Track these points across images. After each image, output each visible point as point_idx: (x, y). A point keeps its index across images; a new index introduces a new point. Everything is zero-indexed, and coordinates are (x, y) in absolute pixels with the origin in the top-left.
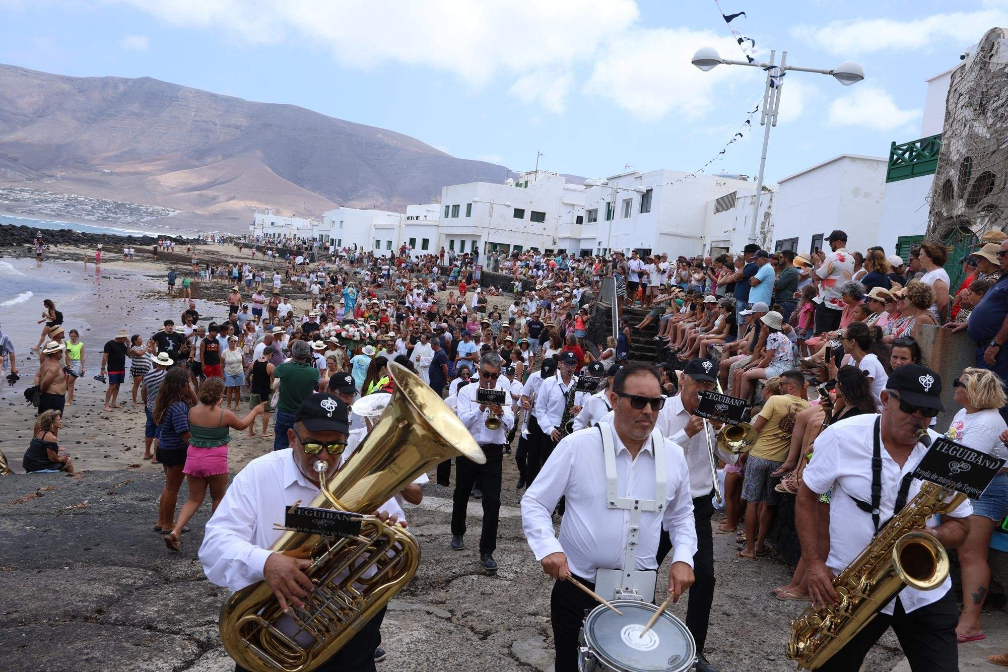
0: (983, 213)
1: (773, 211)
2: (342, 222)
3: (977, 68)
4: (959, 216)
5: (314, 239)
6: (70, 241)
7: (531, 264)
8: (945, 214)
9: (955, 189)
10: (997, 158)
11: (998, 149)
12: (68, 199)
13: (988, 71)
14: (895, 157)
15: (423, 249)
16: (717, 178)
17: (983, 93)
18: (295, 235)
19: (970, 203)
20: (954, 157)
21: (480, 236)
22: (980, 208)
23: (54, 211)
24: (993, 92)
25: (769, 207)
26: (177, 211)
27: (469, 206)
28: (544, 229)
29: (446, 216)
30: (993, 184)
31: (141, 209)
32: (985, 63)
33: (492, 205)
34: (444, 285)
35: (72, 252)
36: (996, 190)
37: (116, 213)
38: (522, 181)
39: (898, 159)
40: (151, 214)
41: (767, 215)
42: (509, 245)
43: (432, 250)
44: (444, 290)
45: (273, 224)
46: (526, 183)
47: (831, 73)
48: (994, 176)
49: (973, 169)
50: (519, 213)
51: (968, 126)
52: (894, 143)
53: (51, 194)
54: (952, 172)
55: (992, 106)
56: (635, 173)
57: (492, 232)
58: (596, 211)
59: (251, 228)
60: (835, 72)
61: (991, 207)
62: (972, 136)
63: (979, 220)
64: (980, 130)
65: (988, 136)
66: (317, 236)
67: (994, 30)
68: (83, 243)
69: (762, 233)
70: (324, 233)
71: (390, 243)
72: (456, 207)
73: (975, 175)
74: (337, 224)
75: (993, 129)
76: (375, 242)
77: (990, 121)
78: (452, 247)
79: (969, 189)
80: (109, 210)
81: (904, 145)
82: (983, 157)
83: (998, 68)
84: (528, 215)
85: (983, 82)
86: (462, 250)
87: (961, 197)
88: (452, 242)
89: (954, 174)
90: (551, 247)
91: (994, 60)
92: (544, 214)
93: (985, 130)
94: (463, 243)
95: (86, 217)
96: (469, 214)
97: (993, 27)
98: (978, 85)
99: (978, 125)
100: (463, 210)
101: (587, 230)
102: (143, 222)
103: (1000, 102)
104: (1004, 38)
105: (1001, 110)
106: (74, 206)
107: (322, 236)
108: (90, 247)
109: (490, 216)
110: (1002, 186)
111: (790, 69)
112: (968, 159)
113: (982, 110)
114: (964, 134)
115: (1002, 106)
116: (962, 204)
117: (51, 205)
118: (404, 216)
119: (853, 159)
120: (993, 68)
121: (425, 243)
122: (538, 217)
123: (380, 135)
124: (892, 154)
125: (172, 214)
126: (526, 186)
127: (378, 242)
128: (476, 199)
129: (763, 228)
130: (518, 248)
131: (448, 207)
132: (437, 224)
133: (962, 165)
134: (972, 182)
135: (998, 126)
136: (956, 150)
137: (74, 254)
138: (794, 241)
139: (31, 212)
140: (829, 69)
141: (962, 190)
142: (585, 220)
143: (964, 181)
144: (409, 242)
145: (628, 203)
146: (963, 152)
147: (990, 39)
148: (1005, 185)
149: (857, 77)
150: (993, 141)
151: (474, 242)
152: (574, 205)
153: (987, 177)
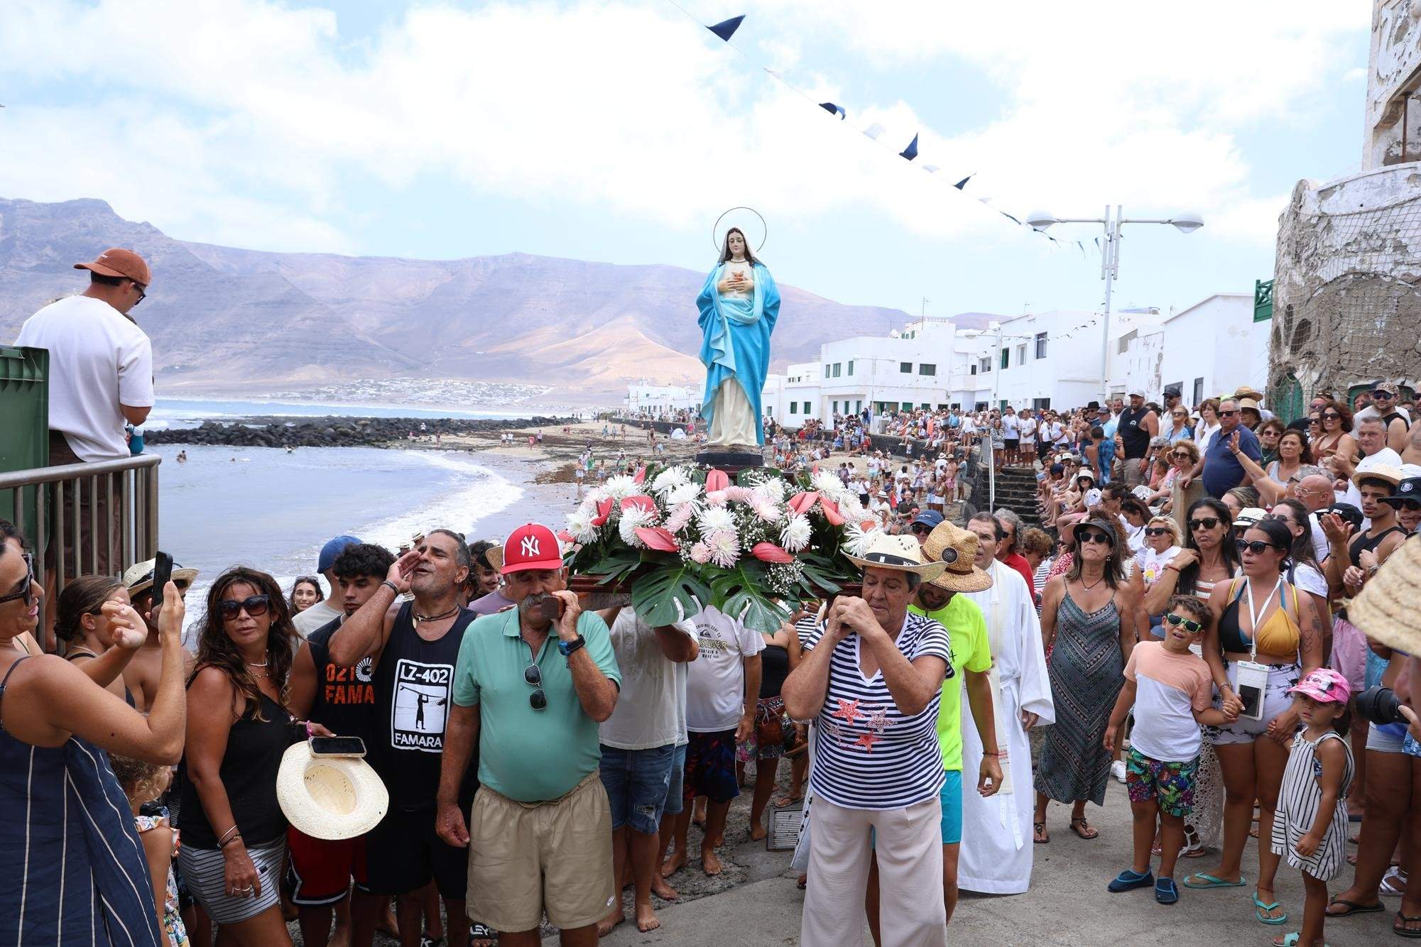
0: (1304, 359)
1: (1164, 352)
3: (1292, 217)
4: (1287, 363)
5: (691, 409)
6: (451, 431)
7: (920, 423)
8: (1277, 361)
9: (1282, 336)
10: (1312, 305)
11: (1311, 297)
12: (445, 385)
13: (1299, 222)
14: (1261, 295)
15: (805, 413)
16: (1121, 314)
17: (1297, 242)
18: (671, 406)
19: (1294, 350)
20: (1281, 305)
21: (864, 395)
22: (1302, 355)
23: (432, 399)
24: (1305, 241)
25: (1162, 348)
26: (551, 389)
27: (851, 363)
28: (936, 382)
29: (828, 376)
30: (1310, 330)
31: (515, 390)
32: (1297, 214)
33: (874, 362)
34: (827, 452)
35: (452, 441)
36: (1312, 337)
37: (491, 396)
38: (908, 332)
39: (1263, 298)
40: (524, 394)
41: (1160, 356)
42: (897, 403)
43: (814, 415)
44: (826, 457)
45: (648, 395)
46: (913, 333)
47: (1169, 222)
48: (1310, 323)
49: (1294, 317)
50: (906, 367)
51: (1289, 274)
52: (1258, 282)
53: (429, 382)
54: (1278, 319)
55: (1304, 256)
56: (1028, 316)
57: (877, 390)
58: (990, 359)
59: (626, 401)
60: (1173, 221)
61: (1310, 354)
62: (1292, 284)
63: (1301, 367)
64: (1298, 279)
65: (1303, 284)
67: (1301, 182)
68: (461, 431)
69: (1157, 376)
72: (837, 366)
73: (1295, 323)
75: (1307, 277)
77: (1304, 270)
78: (835, 409)
79: (1292, 337)
80: (484, 393)
81: (1268, 283)
82: (1301, 305)
83: (1306, 219)
84: (916, 368)
85: (1297, 231)
86: (847, 411)
87: (1287, 344)
88: (835, 403)
89: (1281, 320)
90: (944, 402)
91: (1303, 211)
92: (935, 366)
93: (1301, 279)
94: (847, 404)
95: (462, 402)
96: (851, 372)
97: (1300, 179)
98: (1293, 234)
99: (1295, 273)
100: (844, 369)
101: (982, 381)
102: (517, 403)
103: (1309, 252)
104: (1309, 189)
105: (1311, 259)
106: (450, 392)
108: (468, 435)
109: (874, 373)
110: (1317, 333)
111: (1126, 222)
112: (1290, 307)
113: (1297, 256)
114: (1286, 283)
115: (1312, 255)
116: (1287, 350)
117: (429, 393)
118: (785, 378)
119: (1226, 297)
120: (1303, 218)
121: (807, 407)
122: (928, 369)
124: (1257, 293)
125: (545, 392)
126: (913, 337)
128: (856, 356)
129: (1157, 370)
130: (907, 405)
131: (828, 366)
132: (818, 385)
133: (1286, 313)
134: (1294, 330)
135: (1310, 274)
136: (1281, 297)
137: (455, 443)
138: (1180, 385)
139: (411, 401)
140: (1167, 219)
141: (1287, 336)
142: (978, 370)
143: (1288, 328)
144: (789, 406)
145: (1022, 349)
146: (1286, 299)
147: (1299, 189)
148: (1319, 331)
149: (1194, 224)
150: (1308, 290)
151: (859, 403)
152: (967, 354)
153: (1305, 324)
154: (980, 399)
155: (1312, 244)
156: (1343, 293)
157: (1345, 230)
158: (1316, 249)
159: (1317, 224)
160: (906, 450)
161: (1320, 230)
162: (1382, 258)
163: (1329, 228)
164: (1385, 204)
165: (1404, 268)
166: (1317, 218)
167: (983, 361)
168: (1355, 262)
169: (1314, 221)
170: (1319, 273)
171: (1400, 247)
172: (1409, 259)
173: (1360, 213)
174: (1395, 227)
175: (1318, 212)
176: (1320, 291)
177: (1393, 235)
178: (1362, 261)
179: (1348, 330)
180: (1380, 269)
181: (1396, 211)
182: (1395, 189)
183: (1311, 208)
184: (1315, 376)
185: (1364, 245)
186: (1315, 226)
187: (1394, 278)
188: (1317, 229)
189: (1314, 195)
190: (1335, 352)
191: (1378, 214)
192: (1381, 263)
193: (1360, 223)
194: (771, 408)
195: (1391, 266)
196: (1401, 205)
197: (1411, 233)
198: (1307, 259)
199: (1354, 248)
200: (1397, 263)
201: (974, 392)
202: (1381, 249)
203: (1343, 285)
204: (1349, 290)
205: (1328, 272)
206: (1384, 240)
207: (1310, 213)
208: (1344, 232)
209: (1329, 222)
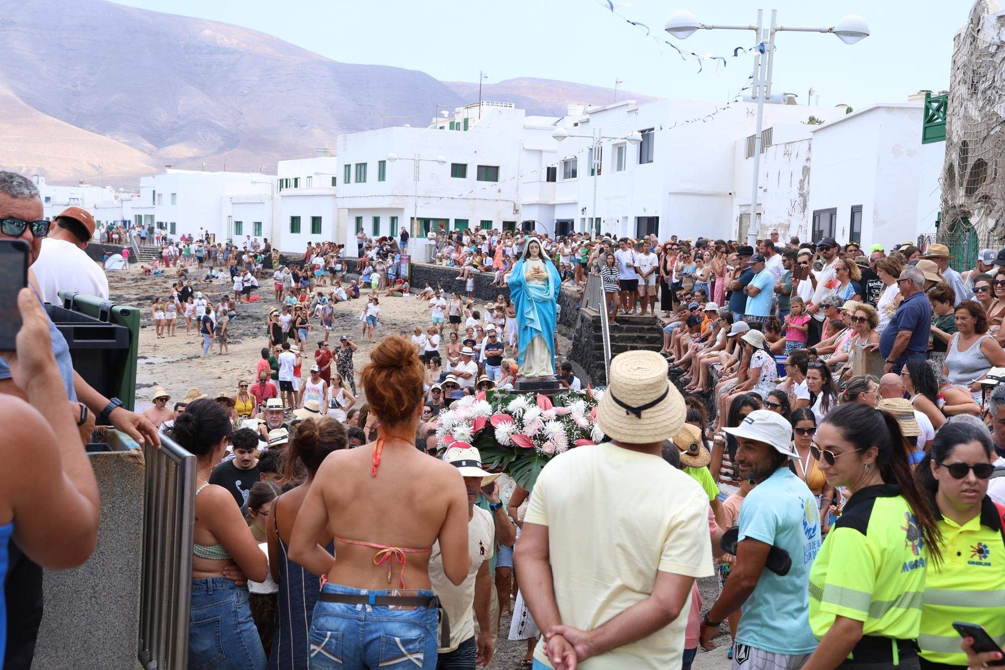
0: (979, 204)
1: (811, 166)
2: (174, 194)
3: (969, 40)
4: (961, 206)
5: (125, 222)
7: (485, 249)
8: (950, 203)
9: (957, 175)
10: (988, 144)
11: (988, 134)
13: (976, 48)
15: (314, 232)
17: (974, 71)
19: (970, 192)
20: (955, 138)
21: (402, 210)
22: (977, 200)
24: (982, 70)
27: (382, 164)
28: (499, 191)
29: (347, 181)
30: (986, 171)
32: (974, 39)
33: (417, 162)
34: (356, 290)
36: (988, 180)
38: (459, 119)
42: (448, 220)
43: (326, 236)
44: (355, 297)
46: (466, 121)
48: (986, 164)
49: (970, 155)
50: (459, 170)
51: (963, 106)
54: (954, 156)
55: (981, 87)
57: (420, 203)
58: (575, 160)
61: (985, 198)
62: (967, 118)
63: (976, 212)
64: (974, 113)
65: (980, 119)
66: (130, 217)
70: (143, 213)
71: (258, 225)
72: (362, 167)
73: (971, 162)
74: (166, 198)
75: (984, 112)
76: (233, 225)
77: (981, 103)
78: (359, 229)
79: (967, 177)
82: (976, 142)
83: (984, 46)
84: (472, 172)
85: (974, 58)
86: (376, 231)
87: (961, 185)
88: (359, 220)
89: (956, 158)
90: (510, 218)
91: (981, 35)
92: (497, 168)
93: (977, 113)
94: (376, 221)
96: (382, 176)
98: (970, 61)
99: (971, 106)
100: (372, 171)
101: (563, 191)
103: (987, 84)
104: (988, 12)
105: (989, 92)
107: (140, 217)
109: (417, 179)
110: (993, 176)
112: (965, 143)
113: (974, 87)
114: (961, 115)
115: (989, 88)
116: (962, 192)
118: (274, 180)
119: (889, 109)
120: (981, 45)
121: (317, 223)
122: (489, 173)
123: (207, 32)
126: (466, 128)
127: (239, 224)
128: (393, 155)
129: (802, 189)
130: (462, 223)
131: (348, 167)
132: (332, 193)
133: (961, 149)
134: (969, 170)
135: (987, 109)
136: (956, 130)
138: (833, 210)
141: (962, 176)
142: (559, 174)
143: (963, 168)
144: (289, 222)
145: (620, 150)
146: (961, 133)
147: (977, 11)
148: (996, 174)
149: (861, 34)
150: (984, 126)
151: (393, 220)
152: (541, 151)
153: (980, 165)
154: (563, 215)
155: (990, 76)
158: (994, 81)
159: (996, 53)
160: (465, 286)
161: (998, 61)
166: (995, 47)
167: (566, 163)
169: (993, 49)
170: (996, 109)
175: (996, 40)
176: (998, 129)
183: (989, 34)
184: (991, 223)
186: (993, 56)
188: (995, 59)
189: (993, 20)
194: (259, 224)
198: (984, 92)
201: (553, 206)
207: (989, 39)
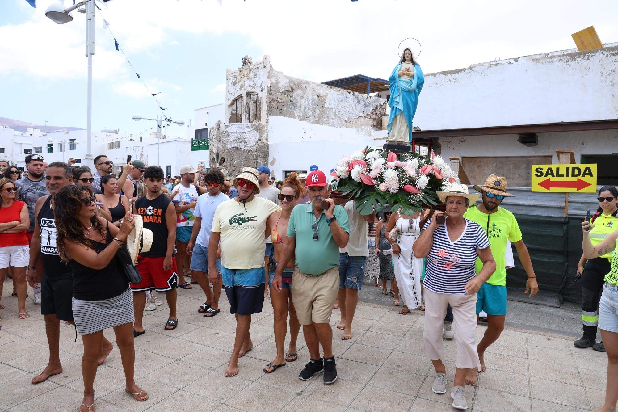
3: (217, 129)
9: (216, 160)
10: (225, 154)
11: (224, 151)
13: (219, 131)
17: (219, 136)
19: (220, 164)
22: (223, 166)
24: (221, 137)
30: (224, 160)
32: (218, 129)
36: (225, 162)
47: (176, 122)
48: (224, 158)
51: (216, 144)
54: (214, 156)
61: (225, 166)
62: (218, 147)
67: (219, 121)
73: (220, 157)
77: (222, 144)
79: (219, 161)
82: (221, 153)
85: (219, 133)
93: (221, 146)
99: (219, 145)
103: (223, 140)
104: (222, 123)
110: (227, 161)
112: (218, 153)
113: (219, 141)
114: (216, 146)
116: (218, 164)
120: (221, 131)
133: (216, 154)
134: (220, 159)
135: (224, 146)
136: (214, 150)
141: (218, 161)
143: (218, 159)
146: (217, 151)
147: (219, 123)
149: (182, 124)
150: (223, 149)
155: (224, 138)
156: (233, 152)
157: (233, 136)
158: (225, 140)
161: (226, 135)
162: (242, 145)
163: (229, 135)
164: (242, 132)
165: (246, 147)
168: (236, 145)
169: (224, 132)
170: (227, 146)
171: (245, 143)
172: (247, 145)
173: (236, 133)
174: (244, 138)
175: (225, 130)
176: (227, 150)
177: (244, 140)
178: (237, 145)
179: (235, 161)
180: (241, 147)
181: (244, 134)
182: (244, 129)
183: (223, 129)
184: (227, 172)
185: (238, 141)
186: (224, 134)
187: (245, 150)
189: (224, 125)
190: (232, 166)
191: (241, 134)
192: (242, 146)
193: (237, 135)
195: (244, 147)
196: (245, 133)
197: (248, 140)
198: (223, 142)
199: (235, 141)
200: (245, 146)
202: (242, 142)
203: (233, 150)
204: (234, 151)
205: (230, 146)
206: (242, 140)
208: (233, 137)
209: (229, 134)
